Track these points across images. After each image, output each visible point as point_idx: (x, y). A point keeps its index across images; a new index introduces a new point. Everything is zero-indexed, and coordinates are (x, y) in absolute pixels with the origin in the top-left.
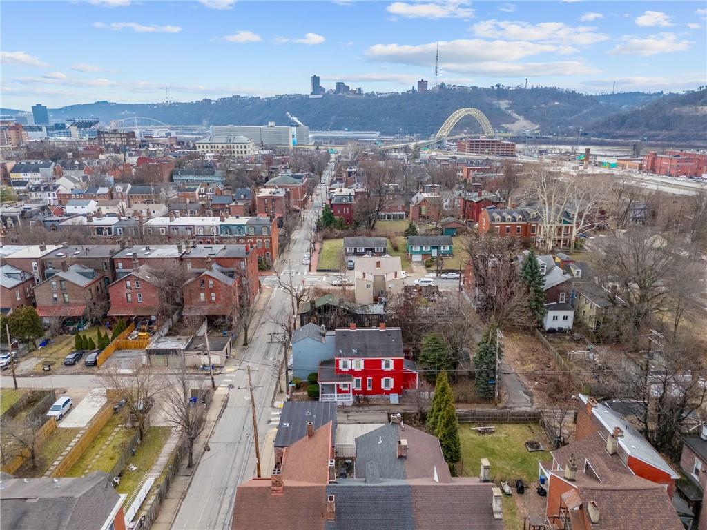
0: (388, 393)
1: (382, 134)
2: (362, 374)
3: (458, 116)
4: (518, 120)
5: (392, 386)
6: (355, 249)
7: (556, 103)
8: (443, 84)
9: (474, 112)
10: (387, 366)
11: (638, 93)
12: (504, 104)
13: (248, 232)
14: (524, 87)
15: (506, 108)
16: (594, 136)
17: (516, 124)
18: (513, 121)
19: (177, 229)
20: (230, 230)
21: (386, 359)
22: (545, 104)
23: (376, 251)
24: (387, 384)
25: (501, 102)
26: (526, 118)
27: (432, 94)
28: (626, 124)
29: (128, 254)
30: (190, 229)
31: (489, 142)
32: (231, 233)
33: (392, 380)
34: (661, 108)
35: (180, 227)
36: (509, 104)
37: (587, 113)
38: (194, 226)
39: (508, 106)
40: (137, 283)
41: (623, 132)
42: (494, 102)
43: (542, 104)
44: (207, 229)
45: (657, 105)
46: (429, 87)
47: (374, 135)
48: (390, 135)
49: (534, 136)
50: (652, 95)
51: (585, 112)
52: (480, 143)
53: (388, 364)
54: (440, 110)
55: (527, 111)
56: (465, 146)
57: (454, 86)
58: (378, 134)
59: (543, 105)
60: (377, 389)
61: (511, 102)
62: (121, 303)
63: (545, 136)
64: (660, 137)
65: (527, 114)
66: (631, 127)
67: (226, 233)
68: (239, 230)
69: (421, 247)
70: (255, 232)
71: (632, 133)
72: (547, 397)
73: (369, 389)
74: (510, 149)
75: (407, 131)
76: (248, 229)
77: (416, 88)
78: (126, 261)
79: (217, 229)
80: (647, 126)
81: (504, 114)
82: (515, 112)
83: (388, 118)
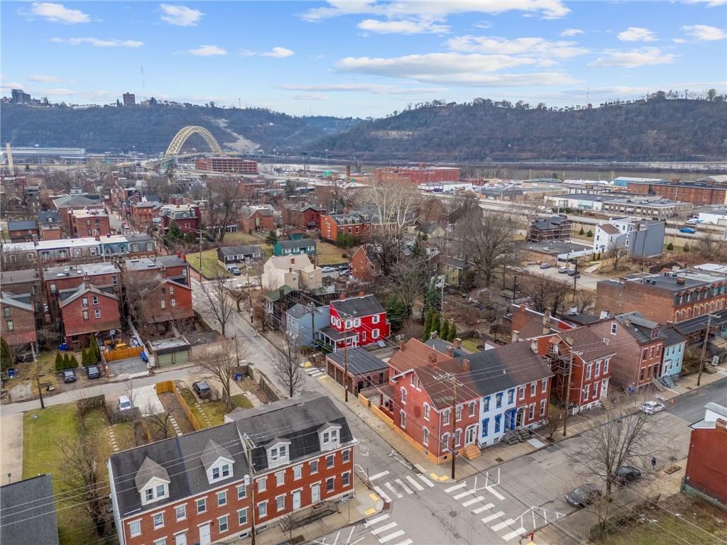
0: (376, 340)
1: (88, 151)
2: (360, 329)
3: (186, 133)
4: (239, 139)
5: (378, 334)
6: (236, 257)
7: (271, 124)
8: (153, 99)
9: (201, 130)
10: (375, 321)
11: (333, 117)
12: (222, 123)
13: (132, 249)
14: (237, 107)
15: (225, 127)
16: (312, 156)
17: (237, 143)
18: (235, 140)
19: (48, 253)
20: (112, 249)
21: (375, 315)
22: (261, 124)
23: (254, 256)
24: (375, 333)
25: (218, 121)
26: (247, 138)
27: (140, 108)
28: (337, 145)
29: (59, 275)
30: (64, 251)
31: (231, 160)
32: (113, 252)
33: (378, 330)
34: (362, 132)
35: (52, 251)
36: (227, 123)
37: (299, 134)
38: (68, 248)
39: (226, 125)
40: (95, 298)
41: (335, 152)
42: (212, 120)
43: (258, 124)
44: (85, 249)
45: (358, 129)
46: (137, 101)
47: (77, 153)
48: (99, 153)
49: (259, 155)
50: (344, 120)
51: (297, 133)
52: (222, 162)
53: (376, 319)
54: (156, 127)
55: (245, 131)
56: (206, 164)
57: (165, 101)
58: (83, 151)
59: (259, 126)
60: (370, 340)
61: (228, 121)
62: (76, 323)
63: (269, 155)
64: (365, 157)
65: (246, 133)
66: (341, 148)
67: (108, 252)
68: (122, 248)
69: (292, 250)
70: (139, 248)
71: (343, 153)
72: (465, 325)
73: (364, 340)
74: (253, 168)
75: (119, 149)
76: (132, 245)
77: (122, 101)
78: (60, 282)
79: (97, 249)
80: (354, 147)
81: (224, 133)
82: (235, 132)
83: (92, 133)
